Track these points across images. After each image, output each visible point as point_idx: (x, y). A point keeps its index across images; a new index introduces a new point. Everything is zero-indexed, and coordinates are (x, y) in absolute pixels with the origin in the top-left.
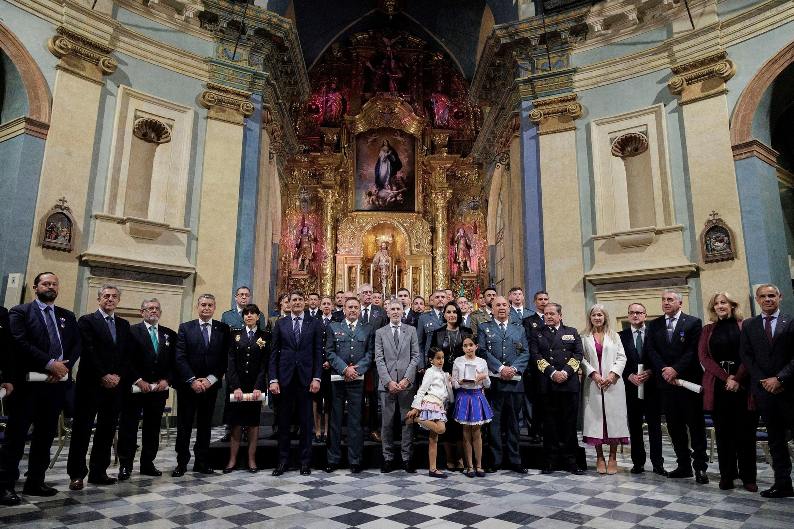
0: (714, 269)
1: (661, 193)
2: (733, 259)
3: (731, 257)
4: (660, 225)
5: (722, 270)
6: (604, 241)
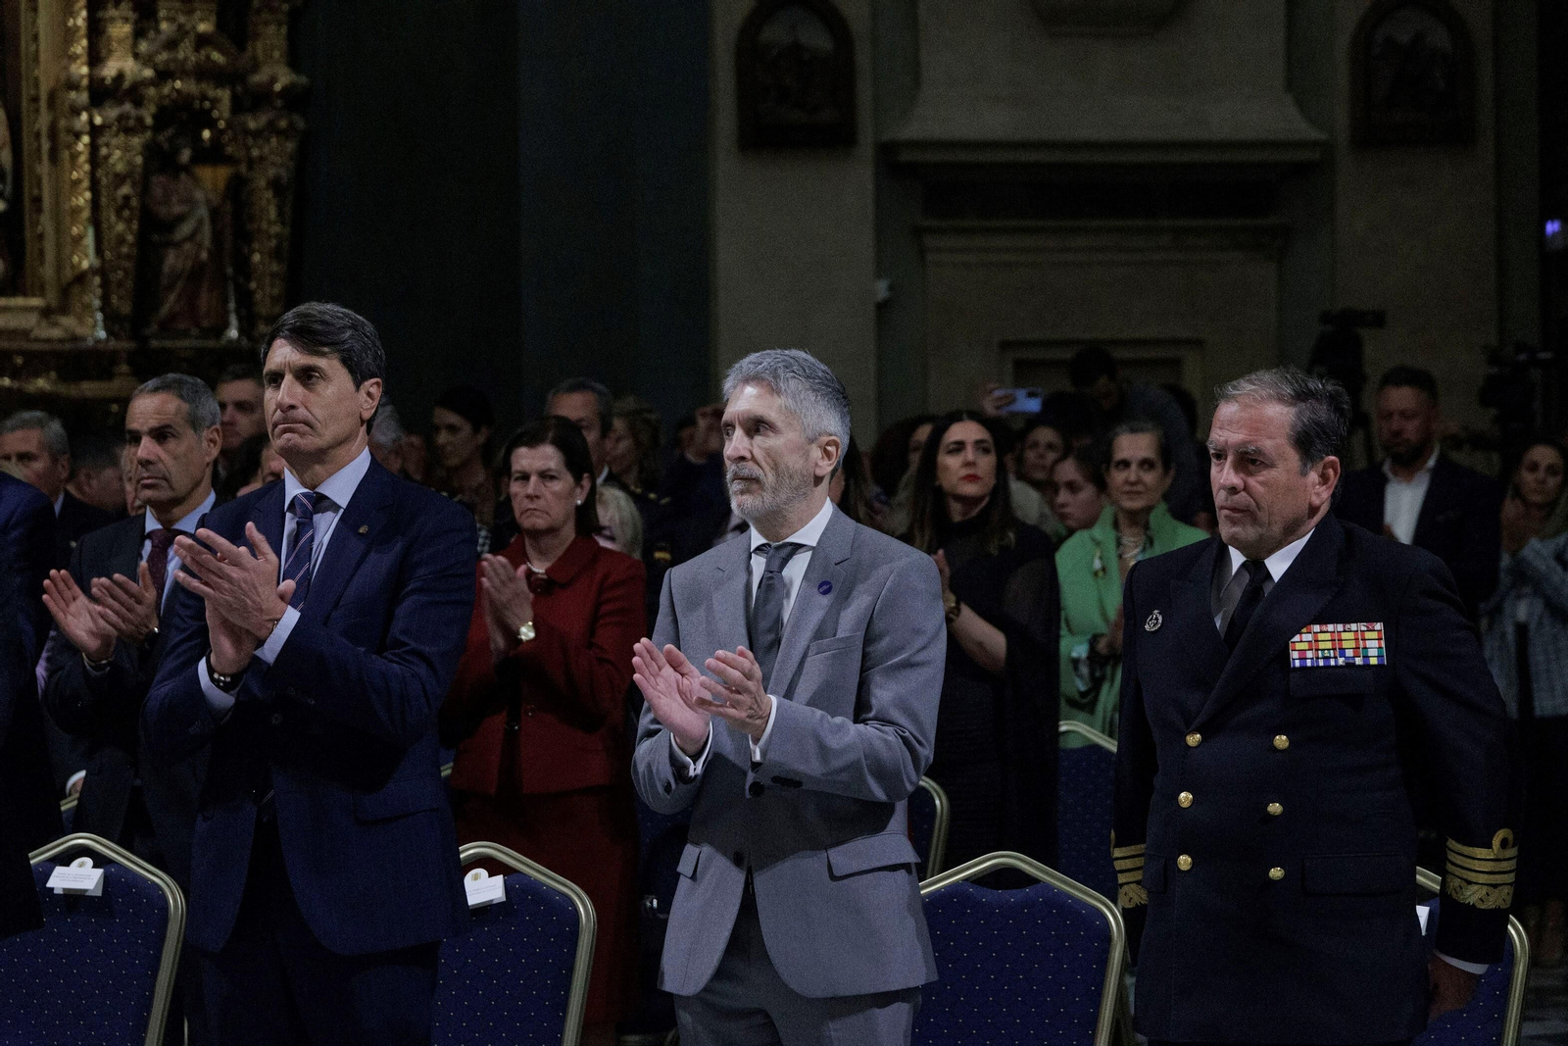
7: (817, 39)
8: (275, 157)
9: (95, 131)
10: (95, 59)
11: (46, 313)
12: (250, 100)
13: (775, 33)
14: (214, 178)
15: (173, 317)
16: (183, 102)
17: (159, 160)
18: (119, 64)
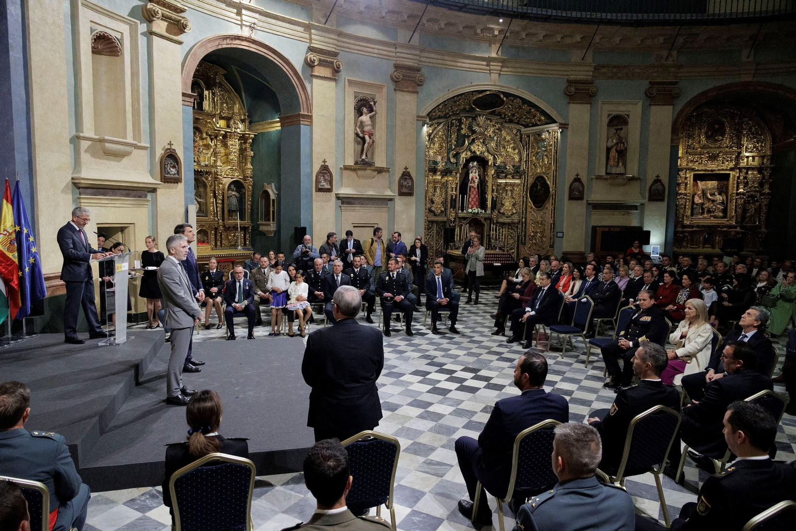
0: (166, 188)
1: (131, 109)
2: (177, 183)
3: (177, 181)
4: (130, 140)
5: (171, 190)
6: (90, 143)
8: (765, 202)
9: (736, 199)
10: (738, 189)
11: (727, 221)
12: (762, 194)
14: (756, 204)
16: (752, 195)
18: (741, 190)
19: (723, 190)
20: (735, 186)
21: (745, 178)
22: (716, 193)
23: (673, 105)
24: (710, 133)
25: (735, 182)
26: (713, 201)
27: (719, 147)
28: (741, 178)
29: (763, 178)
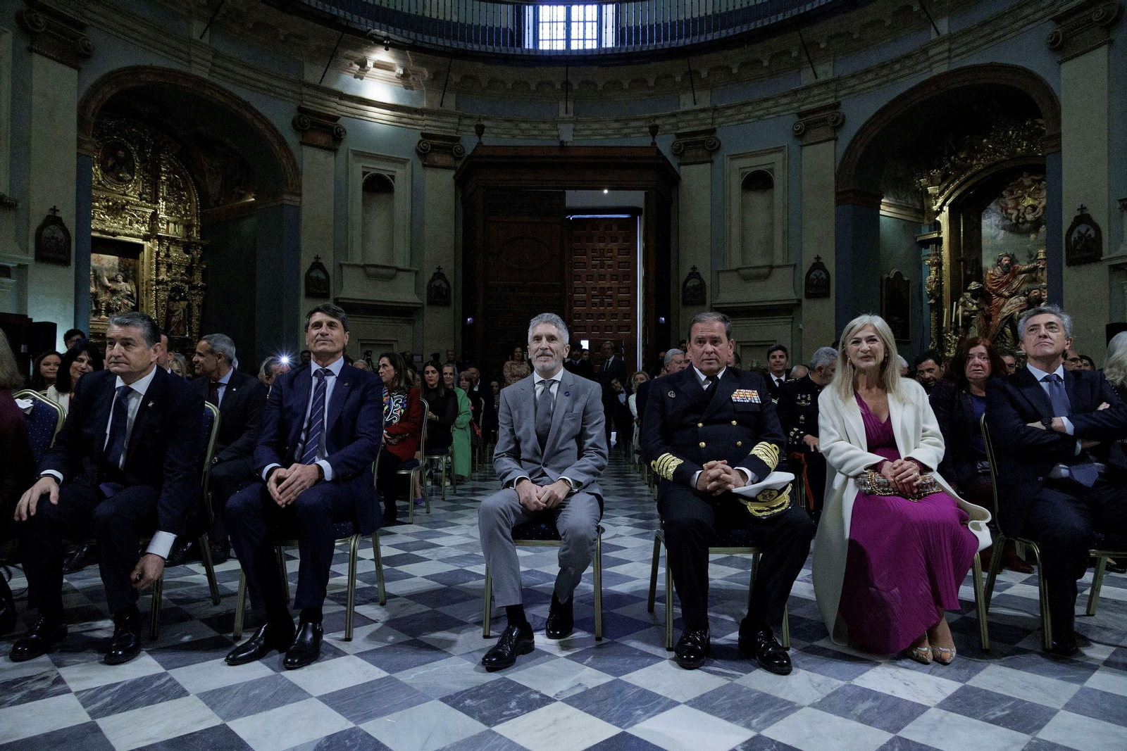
7: (322, 276)
8: (198, 300)
9: (157, 290)
10: (157, 275)
12: (193, 287)
13: (314, 274)
14: (183, 304)
15: (174, 331)
16: (177, 287)
17: (171, 299)
18: (163, 277)
19: (130, 273)
20: (154, 266)
21: (167, 256)
22: (120, 278)
23: (79, 69)
24: (110, 163)
25: (154, 260)
26: (114, 292)
27: (125, 194)
28: (162, 254)
29: (193, 260)
